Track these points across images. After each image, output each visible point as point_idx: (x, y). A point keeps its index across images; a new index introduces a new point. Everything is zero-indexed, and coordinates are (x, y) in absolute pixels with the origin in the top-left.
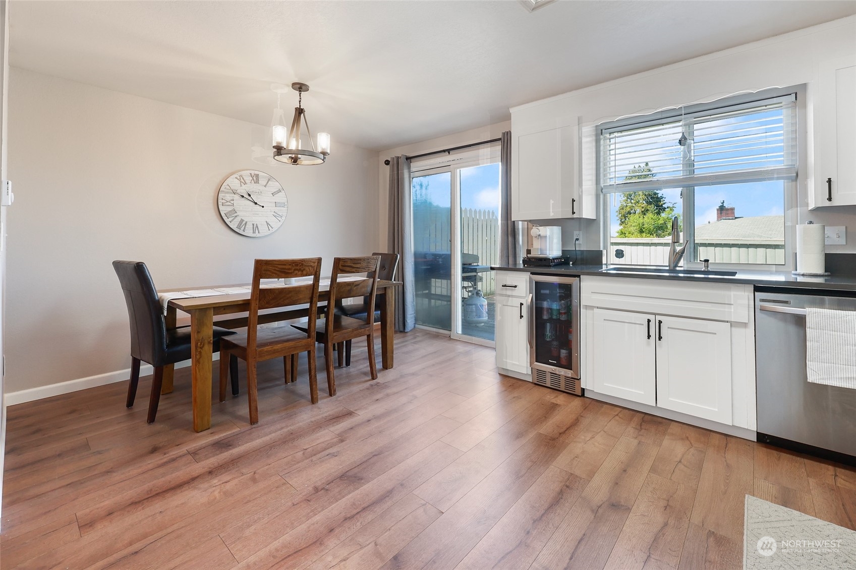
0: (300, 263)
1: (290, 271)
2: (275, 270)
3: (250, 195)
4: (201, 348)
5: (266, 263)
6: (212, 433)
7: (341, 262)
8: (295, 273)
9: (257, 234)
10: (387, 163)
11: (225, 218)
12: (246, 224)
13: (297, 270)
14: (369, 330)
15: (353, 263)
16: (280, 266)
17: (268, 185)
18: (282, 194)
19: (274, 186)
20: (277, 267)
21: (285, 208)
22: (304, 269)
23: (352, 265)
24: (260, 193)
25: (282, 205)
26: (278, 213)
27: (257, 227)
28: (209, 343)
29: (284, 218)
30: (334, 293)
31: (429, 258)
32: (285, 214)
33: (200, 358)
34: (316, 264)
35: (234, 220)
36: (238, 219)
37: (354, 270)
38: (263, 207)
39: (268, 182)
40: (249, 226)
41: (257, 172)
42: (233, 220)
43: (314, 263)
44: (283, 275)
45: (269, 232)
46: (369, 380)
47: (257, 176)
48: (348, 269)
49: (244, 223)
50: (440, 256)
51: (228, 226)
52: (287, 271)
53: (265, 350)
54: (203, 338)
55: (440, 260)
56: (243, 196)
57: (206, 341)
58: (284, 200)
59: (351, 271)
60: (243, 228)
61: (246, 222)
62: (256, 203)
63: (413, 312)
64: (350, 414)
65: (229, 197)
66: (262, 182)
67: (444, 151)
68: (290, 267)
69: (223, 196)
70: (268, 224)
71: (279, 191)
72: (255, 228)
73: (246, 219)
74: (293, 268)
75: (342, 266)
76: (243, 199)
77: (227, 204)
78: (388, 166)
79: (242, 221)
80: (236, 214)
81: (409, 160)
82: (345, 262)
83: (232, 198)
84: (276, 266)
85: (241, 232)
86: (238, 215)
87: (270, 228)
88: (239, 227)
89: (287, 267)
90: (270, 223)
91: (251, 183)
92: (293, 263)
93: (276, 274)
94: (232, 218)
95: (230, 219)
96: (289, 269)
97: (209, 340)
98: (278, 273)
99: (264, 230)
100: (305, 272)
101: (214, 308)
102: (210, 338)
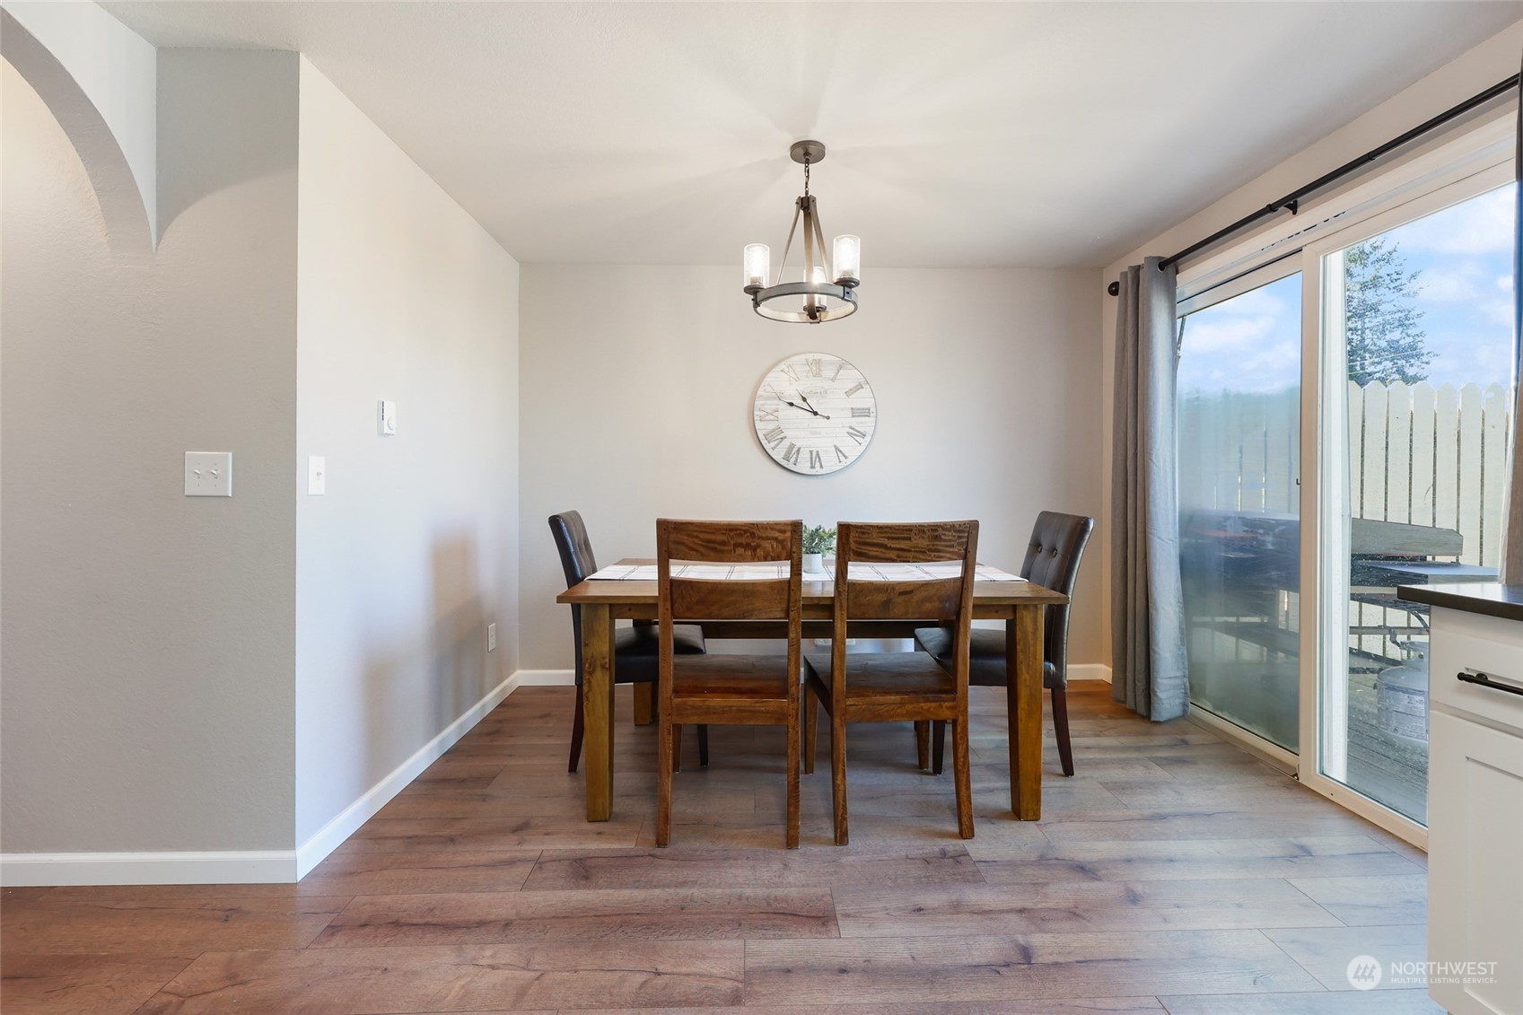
0: (746, 531)
1: (726, 548)
2: (694, 543)
3: (804, 399)
4: (591, 673)
5: (675, 528)
6: (599, 833)
7: (852, 534)
8: (737, 552)
9: (817, 470)
10: (1114, 289)
11: (764, 442)
12: (798, 450)
13: (741, 545)
14: (953, 708)
15: (888, 538)
16: (702, 536)
17: (838, 377)
18: (866, 391)
19: (850, 377)
20: (697, 537)
21: (872, 419)
22: (758, 546)
23: (886, 542)
24: (823, 393)
25: (865, 413)
26: (857, 429)
27: (818, 454)
28: (603, 666)
29: (868, 438)
30: (841, 606)
31: (1236, 531)
32: (869, 431)
33: (588, 691)
34: (788, 534)
35: (779, 446)
36: (786, 444)
37: (893, 554)
38: (828, 418)
39: (838, 371)
40: (804, 455)
41: (818, 356)
42: (777, 445)
43: (783, 532)
44: (712, 554)
45: (843, 465)
46: (952, 836)
47: (818, 362)
48: (874, 551)
49: (795, 450)
50: (1267, 526)
51: (770, 456)
52: (718, 547)
53: (690, 703)
54: (592, 657)
55: (1269, 539)
56: (791, 404)
57: (598, 664)
58: (869, 403)
59: (883, 556)
60: (793, 460)
61: (800, 448)
62: (816, 413)
63: (1180, 674)
64: (822, 919)
65: (770, 405)
66: (828, 372)
67: (1271, 208)
68: (724, 538)
69: (762, 405)
70: (837, 449)
71: (860, 387)
72: (815, 458)
73: (798, 444)
74: (732, 542)
75: (856, 542)
76: (793, 408)
77: (767, 418)
78: (1117, 297)
79: (792, 446)
80: (782, 435)
81: (1170, 269)
82: (863, 533)
83: (775, 407)
84: (695, 534)
85: (790, 466)
86: (785, 437)
87: (842, 458)
88: (787, 458)
89: (719, 538)
90: (841, 449)
91: (807, 376)
92: (731, 530)
93: (697, 551)
94: (776, 443)
95: (773, 444)
96: (723, 543)
97: (603, 662)
98: (701, 549)
99: (830, 462)
100: (760, 552)
101: (610, 605)
102: (604, 658)
